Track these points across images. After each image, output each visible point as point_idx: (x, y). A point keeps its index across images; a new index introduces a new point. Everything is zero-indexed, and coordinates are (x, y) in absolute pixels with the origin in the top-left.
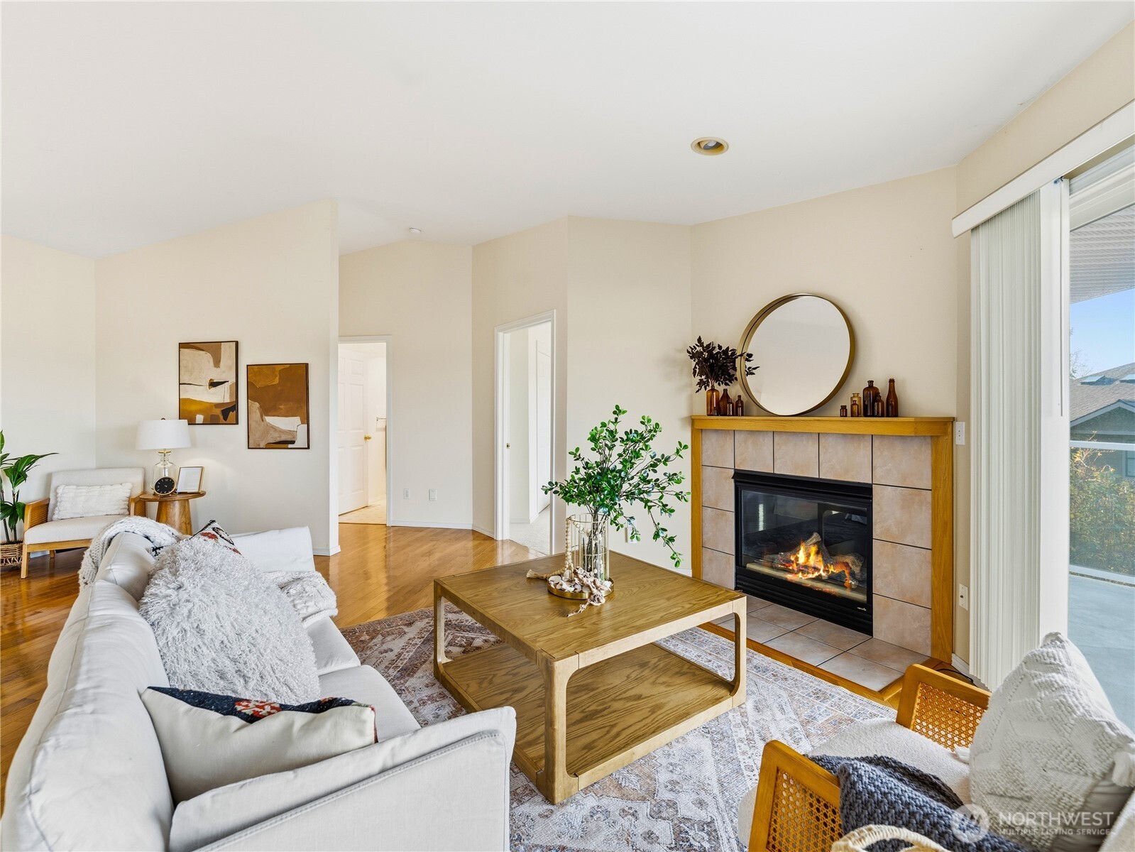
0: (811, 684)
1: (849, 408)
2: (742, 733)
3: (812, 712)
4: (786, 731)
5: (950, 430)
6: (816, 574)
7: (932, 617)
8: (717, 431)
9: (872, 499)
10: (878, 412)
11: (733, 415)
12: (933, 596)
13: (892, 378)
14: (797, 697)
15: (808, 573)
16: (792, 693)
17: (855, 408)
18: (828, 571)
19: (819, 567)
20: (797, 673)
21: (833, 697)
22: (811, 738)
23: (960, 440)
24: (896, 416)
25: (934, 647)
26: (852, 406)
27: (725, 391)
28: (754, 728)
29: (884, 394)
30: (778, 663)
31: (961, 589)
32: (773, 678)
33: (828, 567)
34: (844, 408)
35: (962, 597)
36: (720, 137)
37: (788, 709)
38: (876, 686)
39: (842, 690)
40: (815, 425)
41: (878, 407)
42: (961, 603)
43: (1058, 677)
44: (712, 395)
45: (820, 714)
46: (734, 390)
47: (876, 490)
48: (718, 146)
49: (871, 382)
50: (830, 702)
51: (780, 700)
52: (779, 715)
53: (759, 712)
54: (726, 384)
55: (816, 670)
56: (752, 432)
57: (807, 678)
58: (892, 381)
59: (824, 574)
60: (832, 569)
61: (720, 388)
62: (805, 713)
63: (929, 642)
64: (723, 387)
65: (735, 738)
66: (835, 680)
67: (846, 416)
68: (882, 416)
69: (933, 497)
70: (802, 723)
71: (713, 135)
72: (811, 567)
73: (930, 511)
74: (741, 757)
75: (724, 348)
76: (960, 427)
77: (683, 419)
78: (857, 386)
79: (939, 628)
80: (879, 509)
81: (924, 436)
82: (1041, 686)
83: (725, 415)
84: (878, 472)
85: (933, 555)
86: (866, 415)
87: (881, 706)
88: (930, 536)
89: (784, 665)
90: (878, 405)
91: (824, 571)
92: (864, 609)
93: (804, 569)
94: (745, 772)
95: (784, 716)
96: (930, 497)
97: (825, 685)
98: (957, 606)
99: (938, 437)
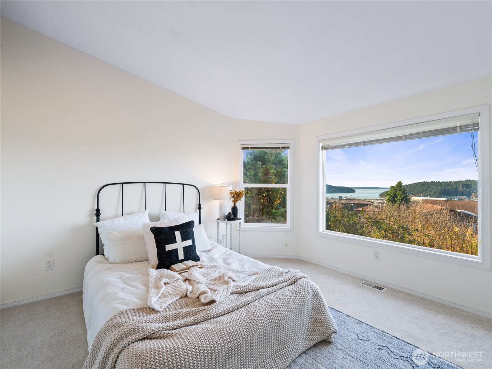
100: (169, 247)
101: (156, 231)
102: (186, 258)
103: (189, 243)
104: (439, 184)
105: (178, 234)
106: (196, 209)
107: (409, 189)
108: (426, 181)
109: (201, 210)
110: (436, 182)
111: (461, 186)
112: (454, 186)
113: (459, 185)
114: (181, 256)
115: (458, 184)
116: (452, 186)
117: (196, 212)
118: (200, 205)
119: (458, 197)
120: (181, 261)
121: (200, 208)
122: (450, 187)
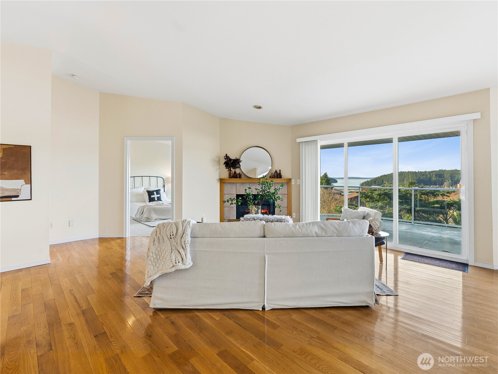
5: (291, 181)
8: (230, 183)
10: (277, 177)
11: (239, 178)
23: (293, 183)
24: (280, 178)
26: (272, 176)
27: (235, 171)
29: (278, 172)
34: (270, 176)
36: (261, 106)
44: (231, 172)
46: (238, 171)
48: (260, 108)
49: (276, 170)
54: (235, 169)
56: (242, 183)
58: (280, 170)
61: (233, 170)
64: (234, 170)
67: (271, 178)
71: (259, 105)
75: (237, 158)
76: (293, 180)
77: (218, 180)
78: (273, 171)
83: (236, 178)
86: (275, 178)
88: (287, 204)
99: (288, 183)
100: (152, 196)
101: (148, 192)
102: (158, 200)
103: (159, 196)
104: (414, 173)
105: (155, 193)
106: (162, 187)
107: (388, 179)
108: (403, 171)
109: (165, 187)
110: (413, 171)
111: (434, 176)
112: (428, 176)
113: (433, 174)
114: (156, 199)
115: (431, 174)
116: (427, 175)
117: (163, 188)
118: (164, 185)
119: (431, 186)
120: (156, 201)
121: (164, 187)
122: (425, 176)
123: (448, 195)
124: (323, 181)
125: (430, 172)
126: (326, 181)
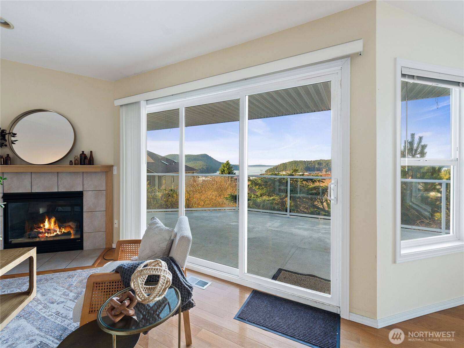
0: (65, 275)
1: (73, 161)
2: (40, 307)
3: (70, 283)
4: (62, 295)
5: (111, 169)
6: (55, 234)
7: (106, 234)
9: (83, 197)
10: (86, 163)
11: (4, 165)
12: (106, 226)
13: (91, 150)
14: (61, 282)
15: (51, 233)
16: (58, 282)
17: (77, 161)
18: (62, 232)
19: (56, 230)
20: (58, 274)
21: (76, 275)
22: (73, 291)
23: (115, 172)
24: (93, 165)
25: (106, 244)
26: (75, 161)
28: (45, 302)
29: (88, 156)
30: (46, 275)
31: (116, 221)
32: (46, 281)
33: (61, 229)
34: (71, 161)
35: (116, 224)
37: (58, 287)
38: (90, 264)
39: (79, 271)
40: (56, 169)
41: (87, 161)
42: (116, 226)
43: (158, 225)
45: (73, 282)
46: (4, 151)
47: (84, 193)
49: (83, 152)
50: (76, 277)
51: (53, 287)
52: (55, 292)
53: (45, 296)
55: (66, 270)
56: (16, 173)
57: (62, 274)
58: (91, 152)
59: (59, 233)
60: (63, 230)
62: (66, 285)
63: (105, 243)
65: (37, 310)
66: (74, 269)
67: (72, 165)
68: (88, 165)
69: (106, 193)
70: (67, 289)
72: (52, 230)
73: (105, 198)
74: (44, 315)
76: (115, 168)
78: (77, 153)
79: (108, 237)
80: (86, 200)
81: (103, 172)
82: (155, 228)
84: (85, 186)
85: (106, 213)
86: (81, 164)
87: (95, 269)
88: (105, 206)
89: (49, 274)
90: (86, 161)
91: (59, 231)
92: (80, 241)
93: (49, 231)
94: (49, 318)
95: (58, 291)
96: (105, 193)
97: (71, 273)
98: (114, 227)
99: (108, 172)
104: (304, 162)
107: (286, 166)
111: (317, 164)
122: (310, 165)
123: (323, 181)
124: (225, 168)
125: (314, 161)
126: (228, 169)
